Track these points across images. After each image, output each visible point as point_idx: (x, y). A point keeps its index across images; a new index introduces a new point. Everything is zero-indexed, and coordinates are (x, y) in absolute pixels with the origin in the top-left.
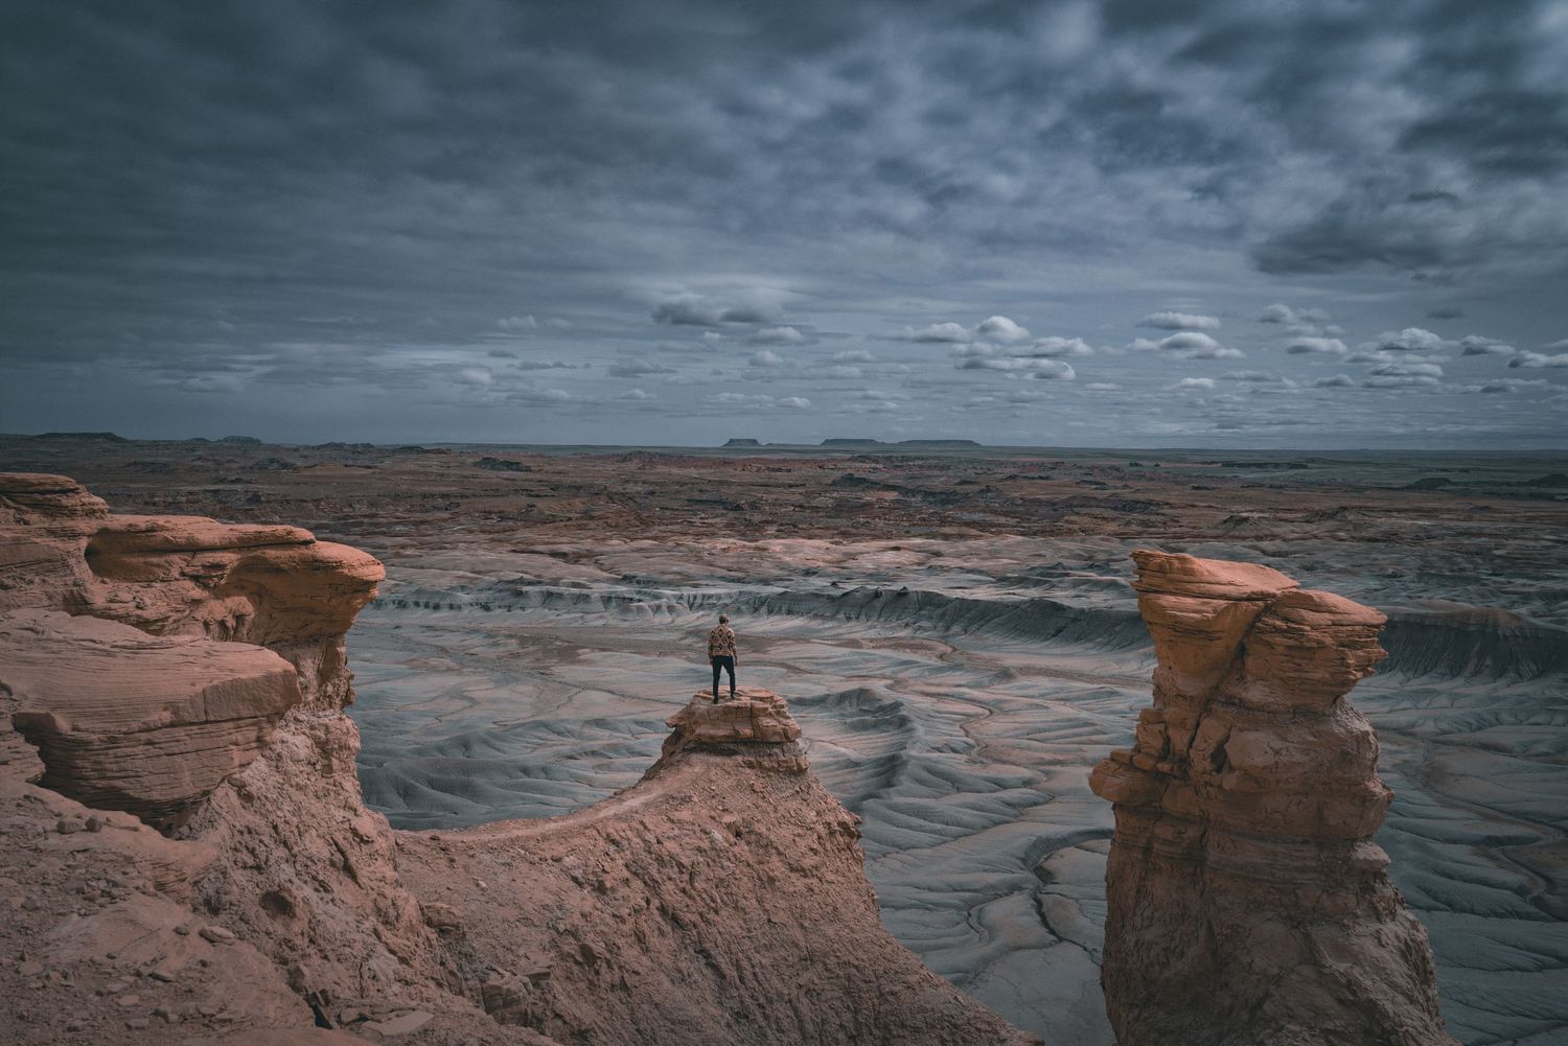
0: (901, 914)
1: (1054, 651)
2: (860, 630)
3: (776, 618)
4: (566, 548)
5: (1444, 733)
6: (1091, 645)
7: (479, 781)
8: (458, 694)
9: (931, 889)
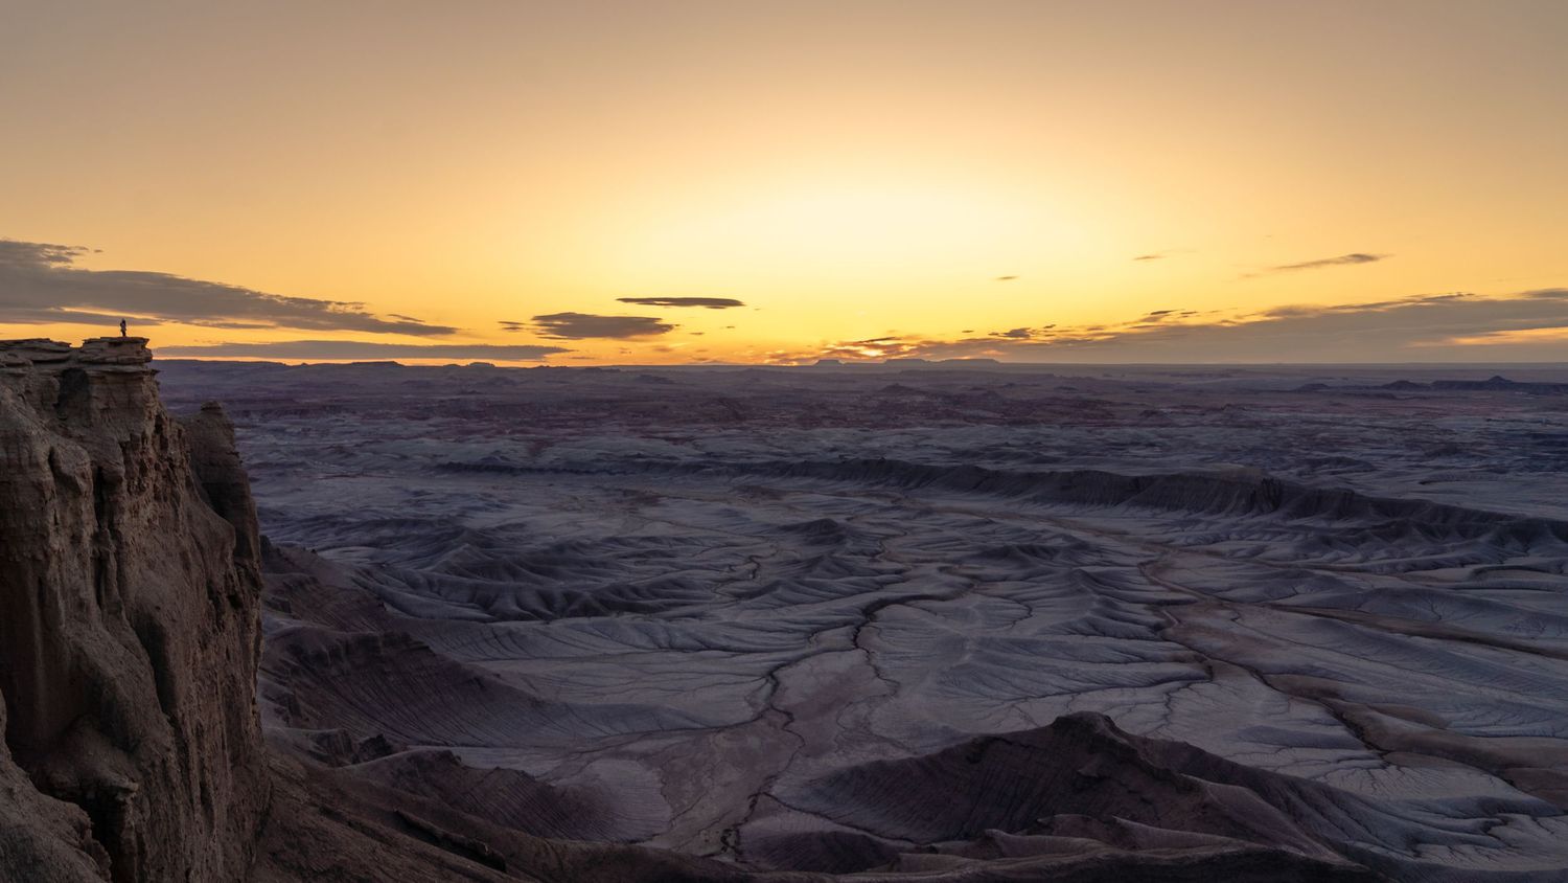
0: (772, 635)
1: (971, 498)
2: (848, 486)
3: (796, 479)
4: (676, 435)
5: (1190, 545)
6: (994, 494)
7: (561, 568)
8: (574, 523)
9: (796, 623)
